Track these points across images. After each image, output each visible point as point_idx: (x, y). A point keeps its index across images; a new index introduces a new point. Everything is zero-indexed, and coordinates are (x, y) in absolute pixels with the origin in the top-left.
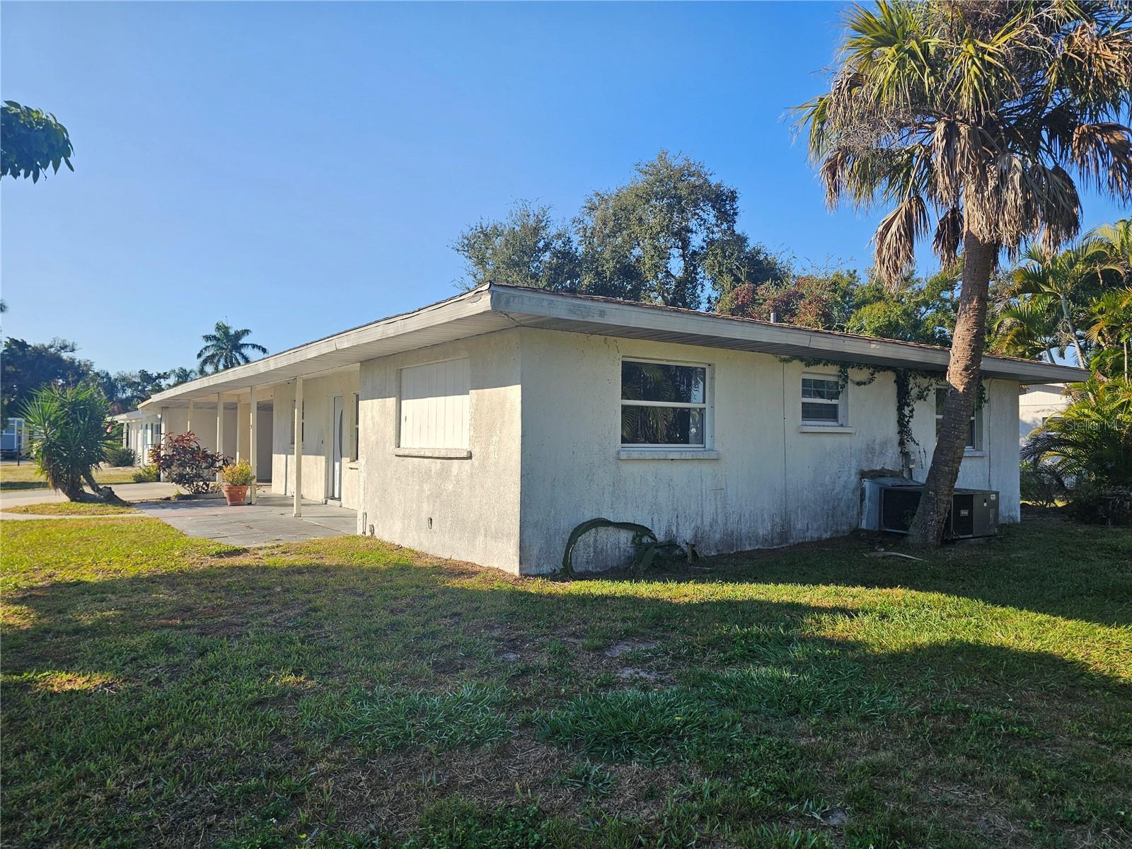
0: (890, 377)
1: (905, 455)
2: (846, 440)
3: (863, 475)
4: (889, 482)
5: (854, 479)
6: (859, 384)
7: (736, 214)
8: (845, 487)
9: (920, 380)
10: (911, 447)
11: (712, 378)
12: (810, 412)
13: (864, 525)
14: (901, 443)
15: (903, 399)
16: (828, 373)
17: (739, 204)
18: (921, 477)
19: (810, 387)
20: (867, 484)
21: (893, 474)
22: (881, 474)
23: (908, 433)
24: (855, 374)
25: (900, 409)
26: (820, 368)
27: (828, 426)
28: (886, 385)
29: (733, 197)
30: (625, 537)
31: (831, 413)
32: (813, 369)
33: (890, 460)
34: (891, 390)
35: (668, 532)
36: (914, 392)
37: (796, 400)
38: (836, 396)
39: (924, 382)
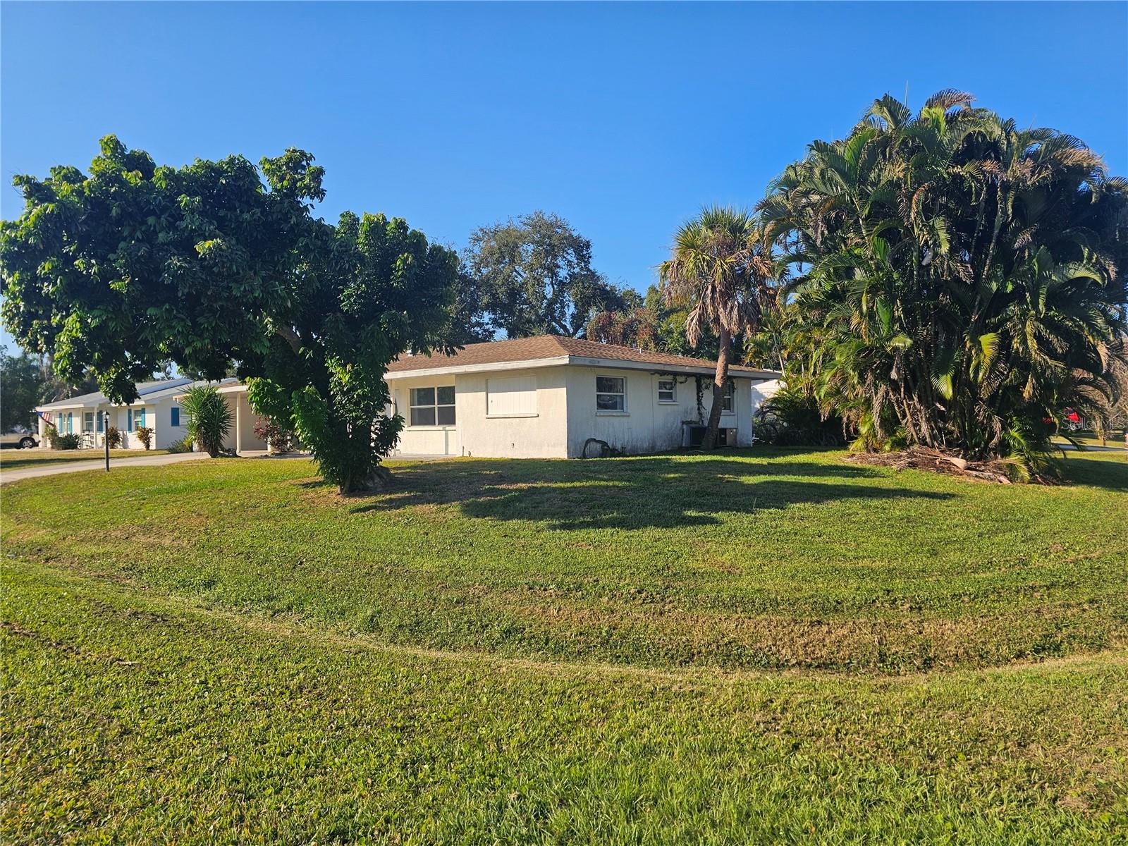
0: (694, 379)
1: (700, 414)
2: (676, 407)
3: (683, 423)
4: (694, 425)
5: (680, 425)
6: (681, 383)
7: (590, 257)
8: (676, 428)
9: (706, 380)
10: (703, 411)
11: (626, 383)
12: (662, 396)
13: (684, 445)
14: (699, 409)
15: (699, 389)
16: (669, 378)
17: (593, 250)
18: (706, 424)
19: (662, 385)
20: (685, 427)
21: (695, 422)
22: (691, 422)
23: (701, 404)
24: (680, 379)
25: (698, 394)
26: (666, 377)
27: (668, 401)
28: (692, 383)
29: (588, 245)
30: (599, 446)
31: (669, 396)
32: (663, 377)
33: (694, 417)
34: (694, 385)
35: (613, 445)
36: (704, 386)
37: (657, 391)
38: (671, 389)
39: (708, 381)
